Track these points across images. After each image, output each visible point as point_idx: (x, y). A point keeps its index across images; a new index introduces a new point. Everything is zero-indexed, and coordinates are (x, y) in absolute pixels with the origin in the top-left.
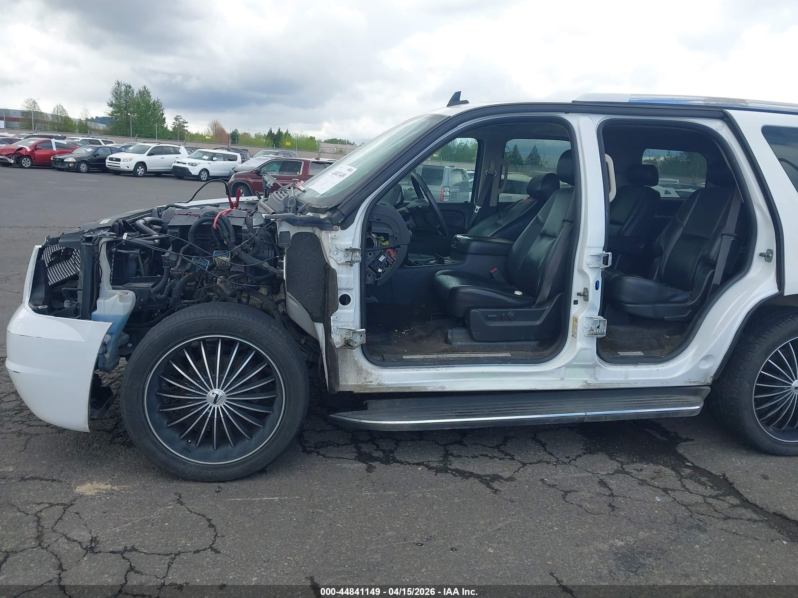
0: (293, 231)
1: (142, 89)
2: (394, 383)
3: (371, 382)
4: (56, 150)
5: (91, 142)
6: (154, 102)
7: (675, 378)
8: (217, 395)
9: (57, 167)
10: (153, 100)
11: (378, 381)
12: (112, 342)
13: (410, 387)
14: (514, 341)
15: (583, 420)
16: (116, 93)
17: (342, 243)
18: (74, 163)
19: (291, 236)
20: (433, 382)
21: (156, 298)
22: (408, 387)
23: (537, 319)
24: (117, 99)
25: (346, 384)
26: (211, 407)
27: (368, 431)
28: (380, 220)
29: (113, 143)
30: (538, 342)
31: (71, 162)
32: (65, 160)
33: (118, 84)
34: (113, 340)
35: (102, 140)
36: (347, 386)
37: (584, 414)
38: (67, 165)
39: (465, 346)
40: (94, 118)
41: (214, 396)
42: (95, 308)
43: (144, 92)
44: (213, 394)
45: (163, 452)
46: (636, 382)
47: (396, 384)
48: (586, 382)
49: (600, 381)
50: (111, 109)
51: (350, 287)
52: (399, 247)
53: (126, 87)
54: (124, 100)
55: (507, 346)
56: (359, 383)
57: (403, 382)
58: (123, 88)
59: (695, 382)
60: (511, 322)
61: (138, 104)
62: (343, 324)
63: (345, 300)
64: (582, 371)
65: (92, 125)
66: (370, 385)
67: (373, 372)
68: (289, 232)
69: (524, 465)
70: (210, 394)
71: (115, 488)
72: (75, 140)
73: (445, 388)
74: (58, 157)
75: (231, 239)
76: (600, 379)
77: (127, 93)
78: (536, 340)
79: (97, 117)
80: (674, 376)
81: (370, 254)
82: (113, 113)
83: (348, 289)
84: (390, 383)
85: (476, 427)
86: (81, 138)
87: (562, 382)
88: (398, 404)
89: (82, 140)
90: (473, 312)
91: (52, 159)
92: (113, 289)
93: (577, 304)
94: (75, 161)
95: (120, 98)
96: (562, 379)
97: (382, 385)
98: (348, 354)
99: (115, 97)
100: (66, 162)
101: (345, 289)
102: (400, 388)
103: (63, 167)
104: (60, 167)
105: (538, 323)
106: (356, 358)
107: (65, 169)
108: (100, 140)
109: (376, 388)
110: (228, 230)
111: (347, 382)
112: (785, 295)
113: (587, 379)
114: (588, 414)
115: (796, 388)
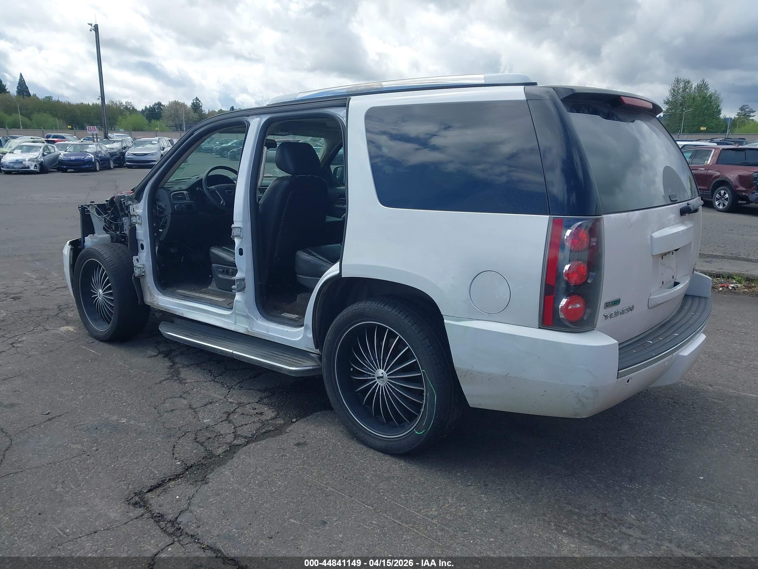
6: (711, 95)
8: (100, 293)
10: (710, 92)
16: (674, 90)
25: (146, 300)
26: (99, 299)
28: (159, 197)
33: (677, 81)
37: (231, 351)
39: (212, 290)
43: (702, 85)
44: (99, 291)
46: (274, 337)
48: (247, 329)
49: (253, 330)
52: (167, 215)
53: (685, 82)
54: (682, 96)
58: (682, 85)
59: (311, 349)
61: (695, 99)
63: (142, 247)
64: (244, 319)
77: (685, 88)
87: (235, 326)
90: (213, 266)
96: (235, 323)
98: (145, 281)
101: (141, 240)
106: (149, 285)
109: (158, 307)
112: (343, 276)
113: (247, 327)
114: (234, 352)
115: (378, 378)
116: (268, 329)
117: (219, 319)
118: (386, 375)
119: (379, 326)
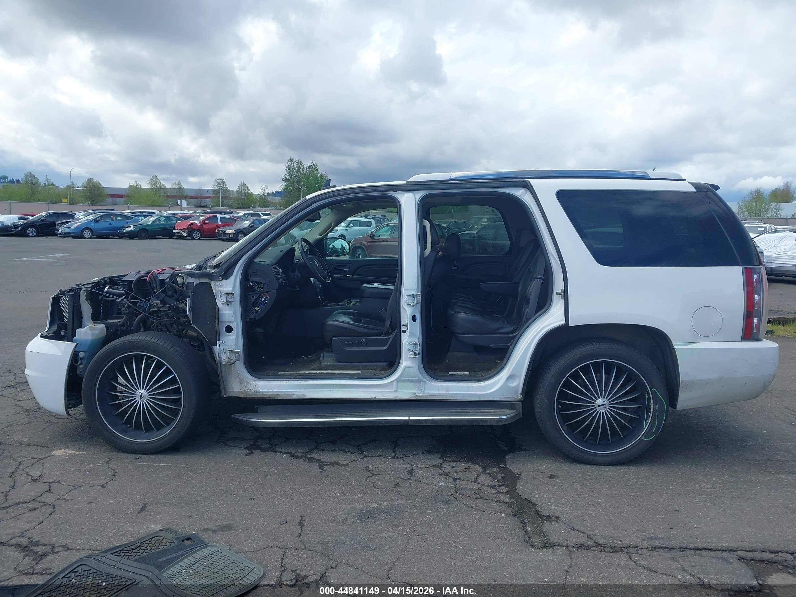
0: (196, 281)
1: (310, 164)
2: (267, 391)
3: (250, 390)
4: (220, 223)
5: (252, 215)
6: (321, 175)
7: (489, 393)
8: (142, 394)
9: (220, 238)
10: (321, 174)
11: (255, 389)
12: (86, 358)
13: (279, 395)
14: (368, 362)
15: (408, 423)
16: (289, 169)
17: (225, 289)
18: (234, 234)
19: (195, 285)
20: (296, 391)
21: (121, 330)
22: (278, 395)
23: (384, 346)
24: (290, 174)
25: (232, 390)
26: (139, 402)
27: (254, 427)
28: (255, 272)
29: (271, 215)
30: (387, 363)
31: (230, 234)
32: (226, 232)
33: (291, 161)
34: (87, 355)
35: (262, 213)
36: (233, 392)
37: (407, 418)
38: (228, 236)
39: (330, 365)
40: (274, 192)
41: (140, 393)
42: (75, 336)
43: (312, 166)
44: (139, 392)
45: (107, 431)
46: (456, 395)
47: (268, 392)
48: (415, 393)
49: (426, 393)
50: (285, 183)
51: (231, 320)
52: (270, 291)
53: (298, 163)
54: (297, 175)
55: (362, 366)
56: (241, 391)
57: (274, 391)
58: (295, 165)
59: (508, 398)
60: (365, 347)
61: (308, 178)
62: (228, 347)
63: (229, 329)
64: (411, 385)
65: (270, 199)
66: (250, 392)
67: (252, 382)
68: (193, 282)
69: (366, 457)
70: (138, 392)
71: (77, 453)
72: (239, 214)
73: (306, 396)
74: (222, 229)
75: (158, 288)
76: (426, 392)
77: (298, 168)
78: (386, 362)
79: (276, 191)
80: (489, 392)
81: (253, 297)
82: (286, 186)
83: (230, 322)
84: (264, 391)
85: (327, 426)
86: (244, 212)
87: (396, 393)
88: (280, 409)
89: (245, 214)
90: (334, 339)
91: (216, 231)
92: (94, 323)
93: (405, 333)
94: (234, 232)
95: (293, 173)
96: (396, 391)
97: (258, 392)
98: (233, 369)
99: (289, 172)
100: (227, 234)
101: (228, 322)
102: (272, 395)
103: (225, 238)
104: (222, 238)
105: (385, 348)
106: (239, 372)
107: (227, 239)
108: (260, 213)
109: (255, 395)
110: (156, 282)
111: (233, 389)
112: (571, 325)
113: (415, 391)
114: (411, 418)
115: (599, 406)
116: (447, 389)
117: (368, 391)
118: (607, 402)
119: (605, 362)
